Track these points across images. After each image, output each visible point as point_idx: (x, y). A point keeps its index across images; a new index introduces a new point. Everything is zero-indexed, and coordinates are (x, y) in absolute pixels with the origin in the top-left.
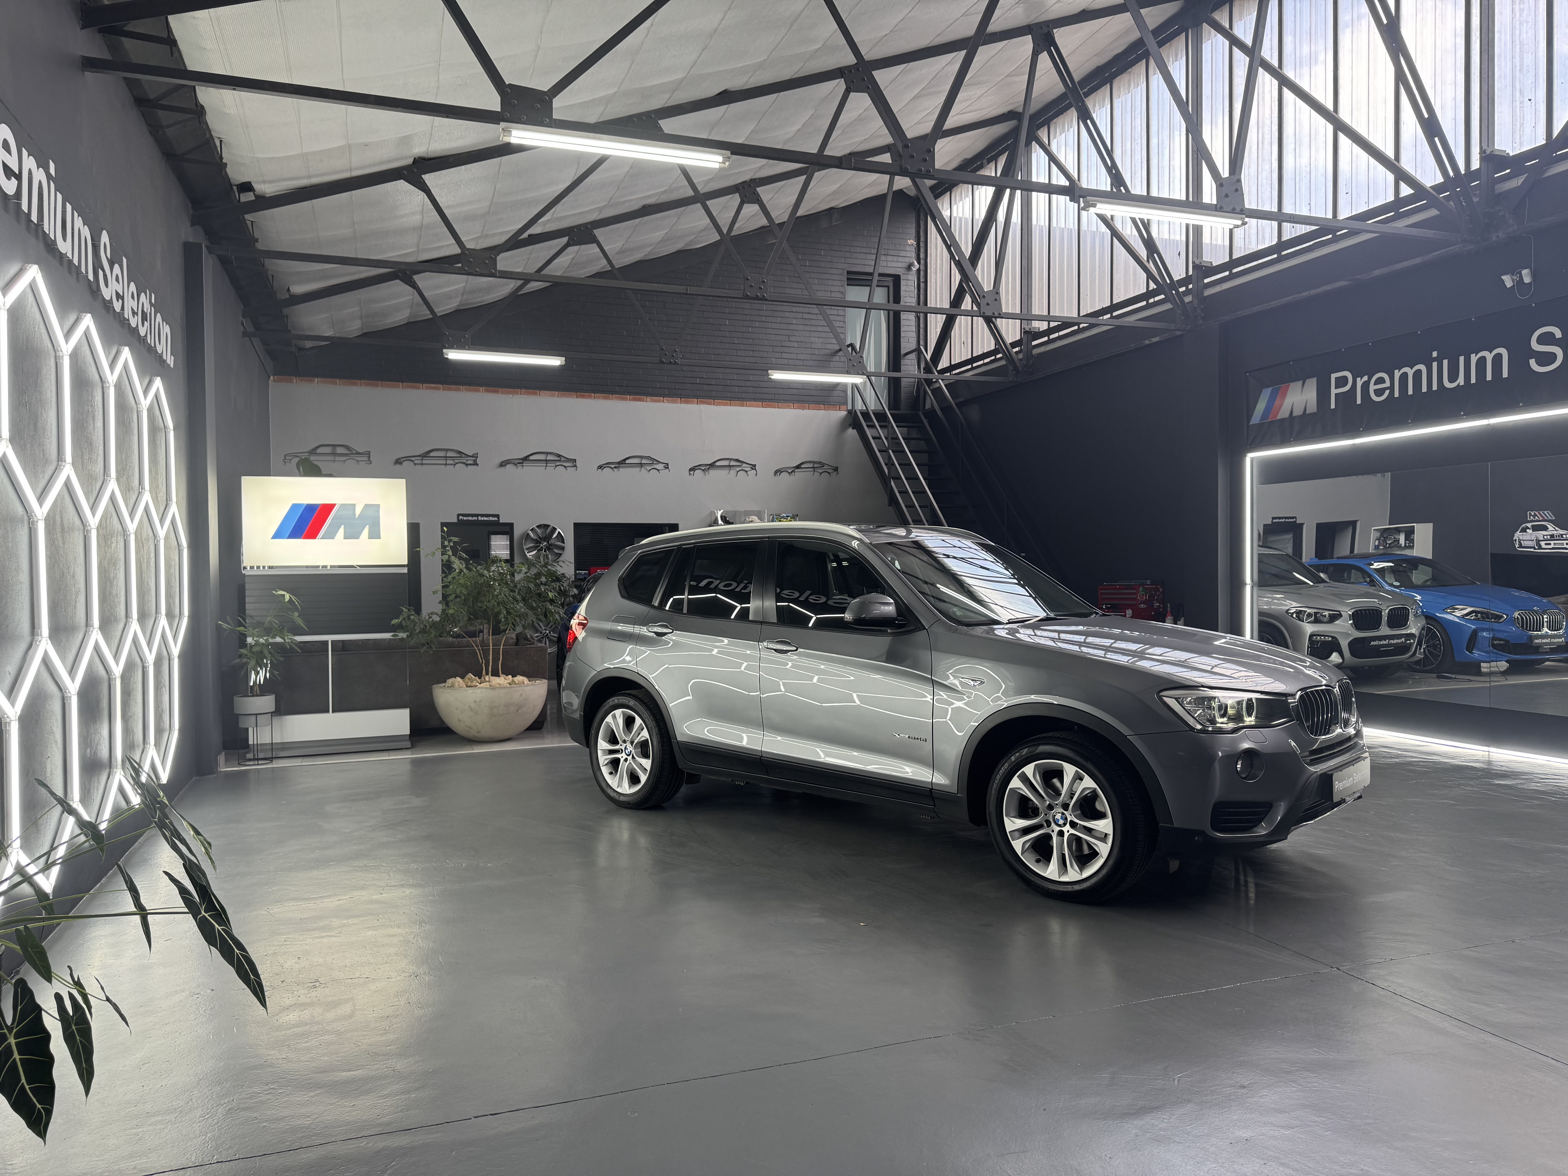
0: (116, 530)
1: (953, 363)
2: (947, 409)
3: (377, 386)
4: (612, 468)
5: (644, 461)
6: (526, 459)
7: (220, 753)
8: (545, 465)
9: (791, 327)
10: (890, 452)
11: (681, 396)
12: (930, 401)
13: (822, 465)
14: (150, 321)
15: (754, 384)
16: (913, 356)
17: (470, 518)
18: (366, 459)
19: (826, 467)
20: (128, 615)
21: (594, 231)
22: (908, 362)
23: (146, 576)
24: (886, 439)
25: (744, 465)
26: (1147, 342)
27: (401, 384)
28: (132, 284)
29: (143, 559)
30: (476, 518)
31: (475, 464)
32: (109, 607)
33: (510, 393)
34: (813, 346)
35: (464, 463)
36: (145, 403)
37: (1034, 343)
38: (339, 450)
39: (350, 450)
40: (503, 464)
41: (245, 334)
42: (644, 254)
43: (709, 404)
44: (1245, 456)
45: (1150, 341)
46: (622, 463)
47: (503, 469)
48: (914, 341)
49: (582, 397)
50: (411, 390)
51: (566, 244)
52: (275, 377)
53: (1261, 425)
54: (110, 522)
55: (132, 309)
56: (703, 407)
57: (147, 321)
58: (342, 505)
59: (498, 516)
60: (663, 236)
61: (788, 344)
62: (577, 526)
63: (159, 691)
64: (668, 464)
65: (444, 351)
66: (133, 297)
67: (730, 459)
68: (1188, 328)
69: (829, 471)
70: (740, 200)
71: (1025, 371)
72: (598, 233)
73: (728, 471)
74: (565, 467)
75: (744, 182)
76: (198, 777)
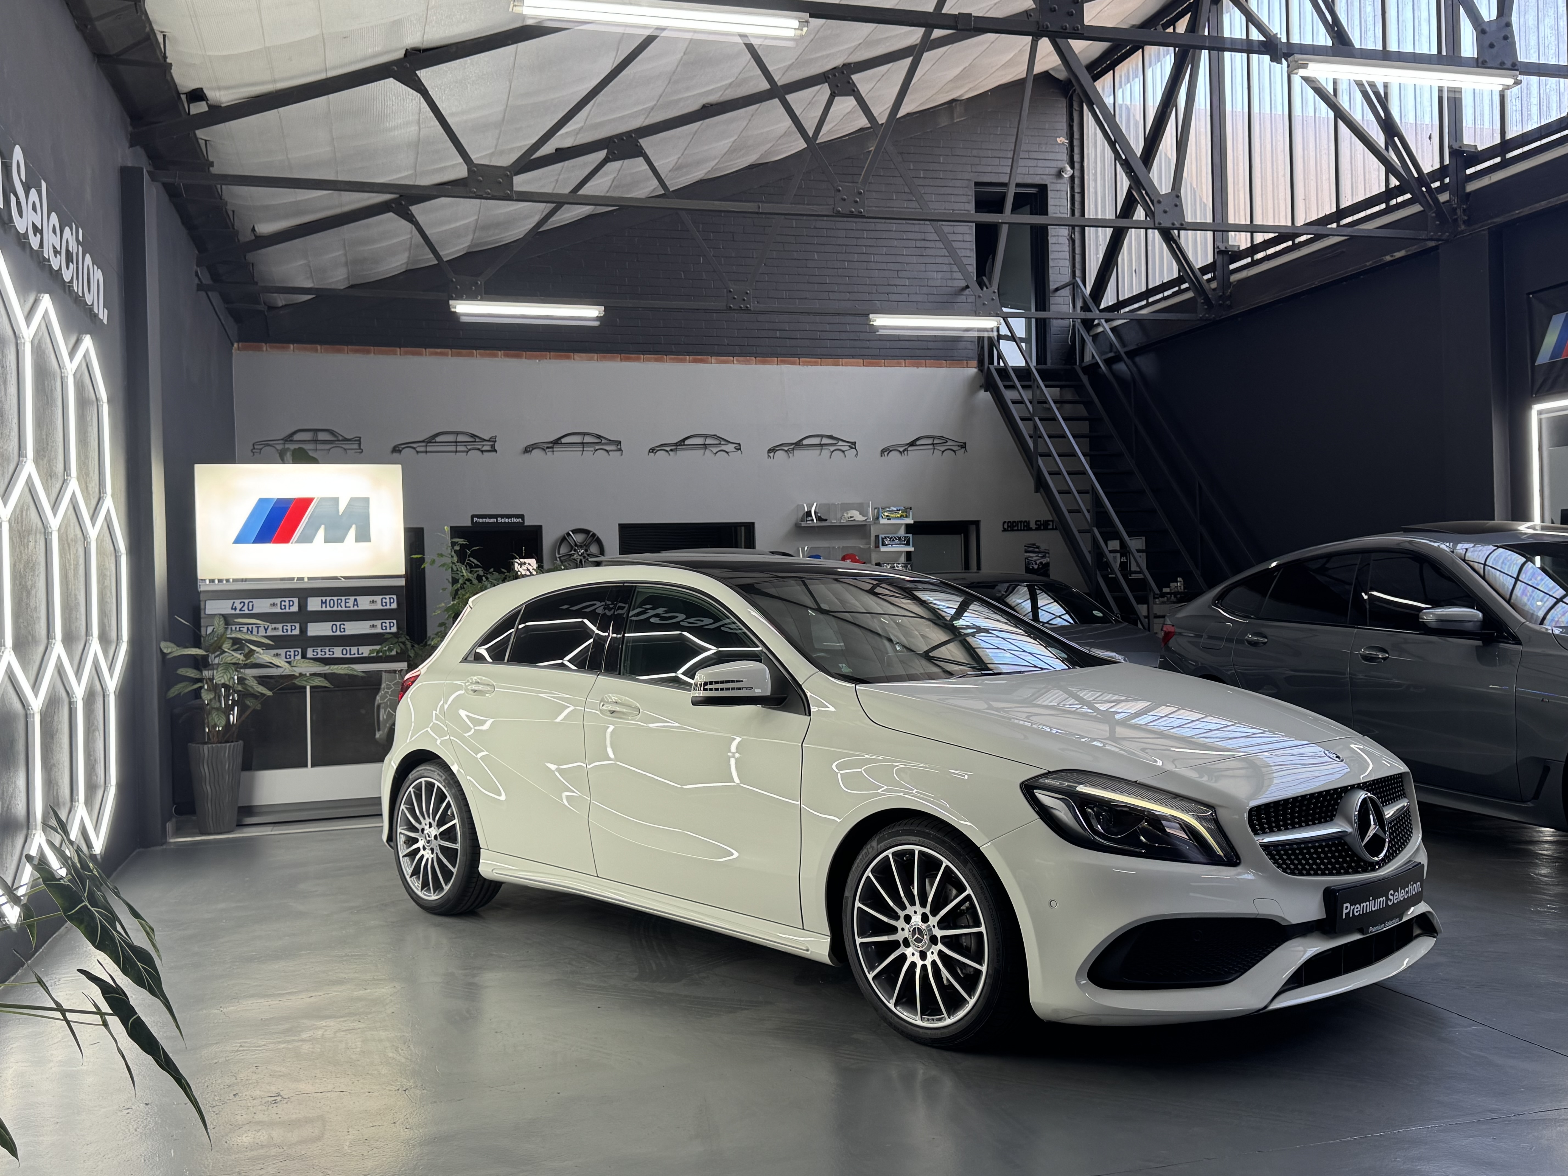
0: (34, 527)
1: (1121, 299)
2: (1112, 360)
3: (368, 352)
4: (667, 451)
5: (708, 441)
6: (557, 442)
7: (169, 820)
8: (581, 449)
9: (900, 259)
10: (1037, 419)
11: (756, 355)
12: (1090, 351)
13: (945, 440)
14: (77, 264)
15: (852, 336)
16: (1067, 292)
17: (488, 520)
18: (356, 446)
19: (949, 443)
20: (50, 635)
21: (640, 141)
22: (1059, 300)
23: (73, 587)
24: (1031, 402)
25: (841, 443)
26: (1388, 258)
27: (398, 349)
28: (53, 215)
29: (70, 565)
30: (495, 520)
31: (493, 450)
32: (25, 624)
33: (536, 358)
34: (931, 283)
35: (479, 449)
36: (71, 367)
37: (1232, 267)
38: (322, 436)
39: (335, 436)
40: (528, 450)
41: (201, 287)
42: (706, 171)
43: (793, 363)
44: (1530, 408)
45: (1392, 256)
46: (681, 444)
47: (526, 455)
48: (1067, 272)
49: (628, 359)
50: (411, 356)
51: (604, 159)
52: (240, 344)
53: (1551, 365)
54: (27, 515)
55: (54, 247)
56: (786, 368)
57: (73, 263)
58: (322, 499)
59: (522, 516)
60: (730, 145)
61: (898, 282)
62: (623, 528)
63: (91, 735)
64: (739, 444)
65: (451, 302)
66: (54, 231)
67: (822, 436)
68: (1444, 237)
69: (955, 448)
70: (829, 92)
71: (1221, 305)
72: (645, 143)
73: (819, 451)
74: (606, 451)
75: (835, 68)
76: (141, 850)
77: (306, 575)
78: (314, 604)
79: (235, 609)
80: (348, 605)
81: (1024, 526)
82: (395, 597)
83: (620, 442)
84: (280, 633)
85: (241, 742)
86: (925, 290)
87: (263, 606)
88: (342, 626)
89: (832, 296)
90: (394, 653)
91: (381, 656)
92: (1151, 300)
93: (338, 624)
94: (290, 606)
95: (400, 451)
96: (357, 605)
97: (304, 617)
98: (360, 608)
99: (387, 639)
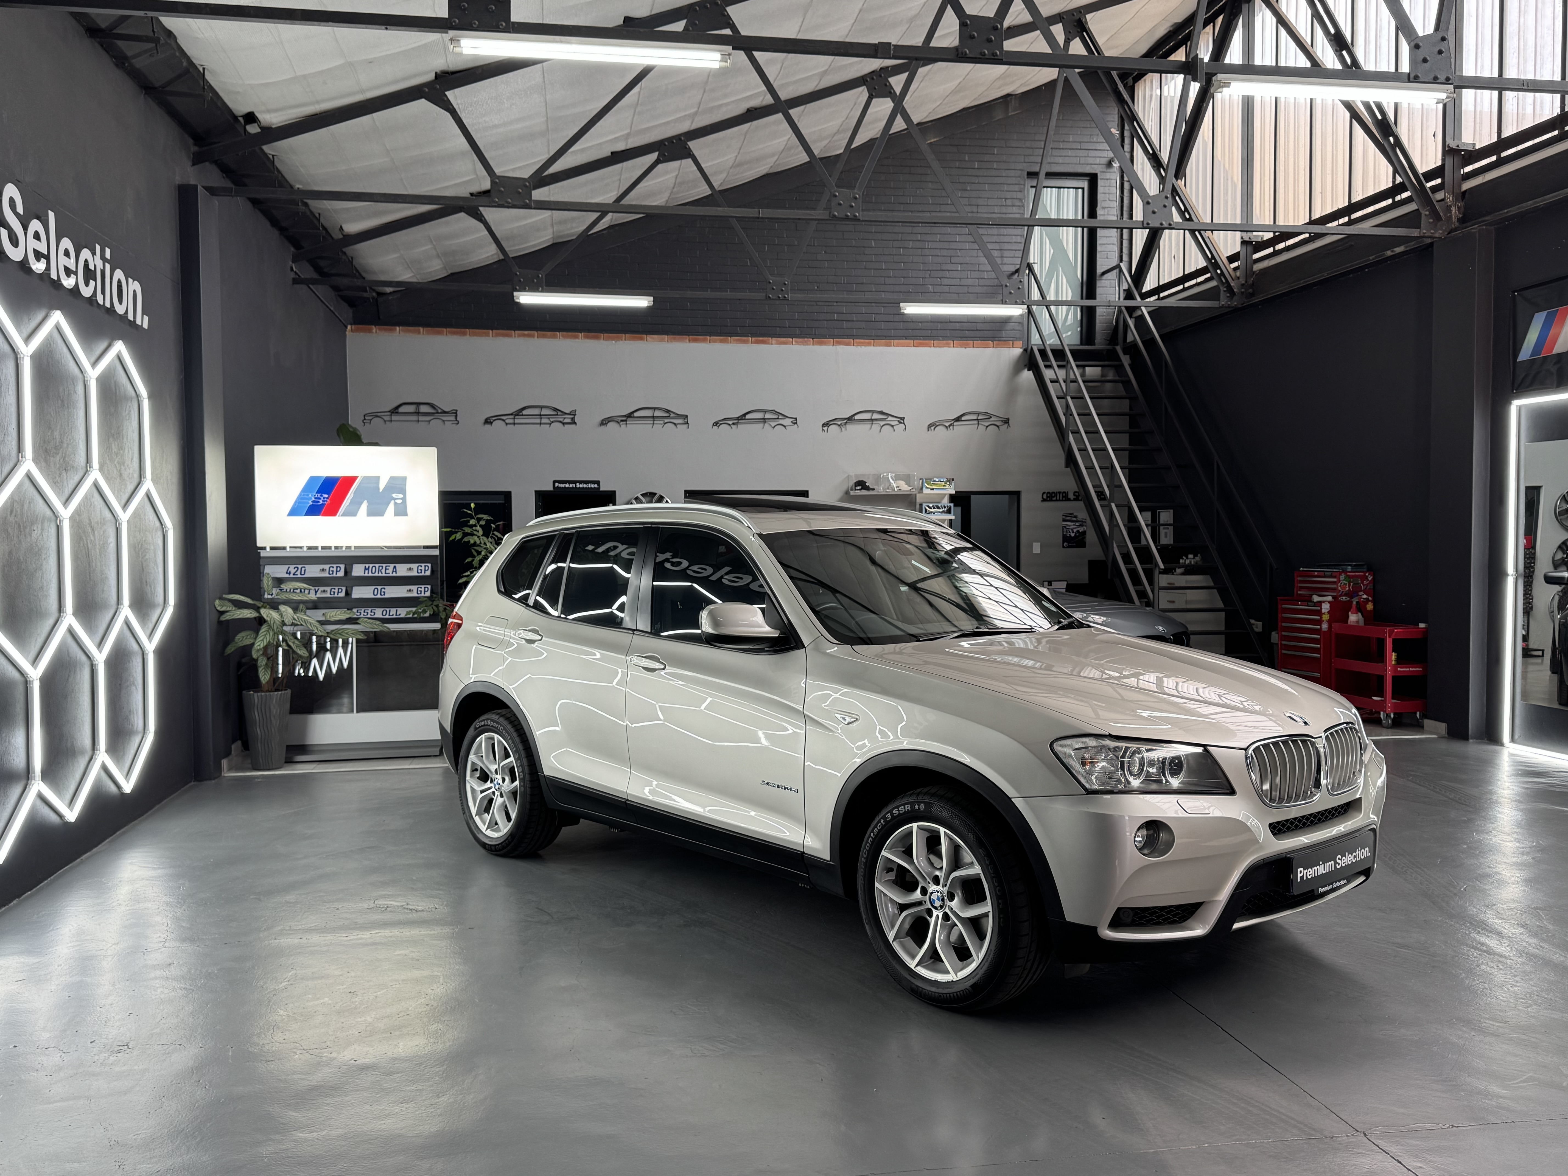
0: (40, 517)
1: (1160, 284)
2: (1150, 342)
3: (464, 334)
4: (729, 425)
5: (768, 416)
6: (630, 415)
8: (652, 422)
9: (953, 245)
10: (1069, 398)
11: (813, 336)
12: (1133, 335)
13: (989, 416)
14: (102, 279)
16: (1113, 275)
17: (568, 485)
18: (453, 418)
19: (993, 419)
20: (61, 609)
21: (688, 143)
22: (1107, 284)
23: (99, 564)
24: (1064, 382)
25: (890, 418)
26: (1389, 253)
27: (491, 331)
28: (65, 240)
30: (574, 485)
31: (574, 422)
33: (613, 339)
34: (982, 268)
35: (560, 422)
36: (96, 371)
37: (1256, 256)
38: (425, 408)
39: (435, 408)
40: (604, 422)
41: (296, 281)
42: (770, 166)
43: (848, 344)
44: (1510, 403)
45: (1392, 251)
46: (742, 418)
47: (603, 427)
48: (1114, 255)
49: (696, 341)
50: (501, 338)
51: (655, 161)
52: (354, 326)
53: (1531, 362)
54: (28, 502)
55: (67, 269)
56: (841, 348)
57: (95, 280)
58: (365, 478)
59: (598, 483)
60: (785, 143)
62: (687, 493)
64: (796, 419)
65: (515, 294)
66: (66, 254)
67: (873, 412)
68: (1437, 235)
69: (998, 424)
70: (868, 95)
71: (1242, 293)
72: (694, 145)
73: (869, 426)
74: (675, 424)
75: (873, 72)
76: (195, 783)
77: (353, 543)
78: (358, 570)
79: (290, 573)
80: (387, 571)
81: (1063, 497)
82: (429, 565)
83: (687, 416)
84: (328, 595)
85: (289, 691)
86: (976, 274)
87: (313, 571)
88: (383, 590)
89: (888, 281)
90: (427, 615)
91: (416, 618)
92: (1187, 285)
93: (379, 588)
94: (337, 571)
95: (491, 423)
96: (396, 572)
97: (350, 581)
98: (398, 574)
99: (421, 602)
